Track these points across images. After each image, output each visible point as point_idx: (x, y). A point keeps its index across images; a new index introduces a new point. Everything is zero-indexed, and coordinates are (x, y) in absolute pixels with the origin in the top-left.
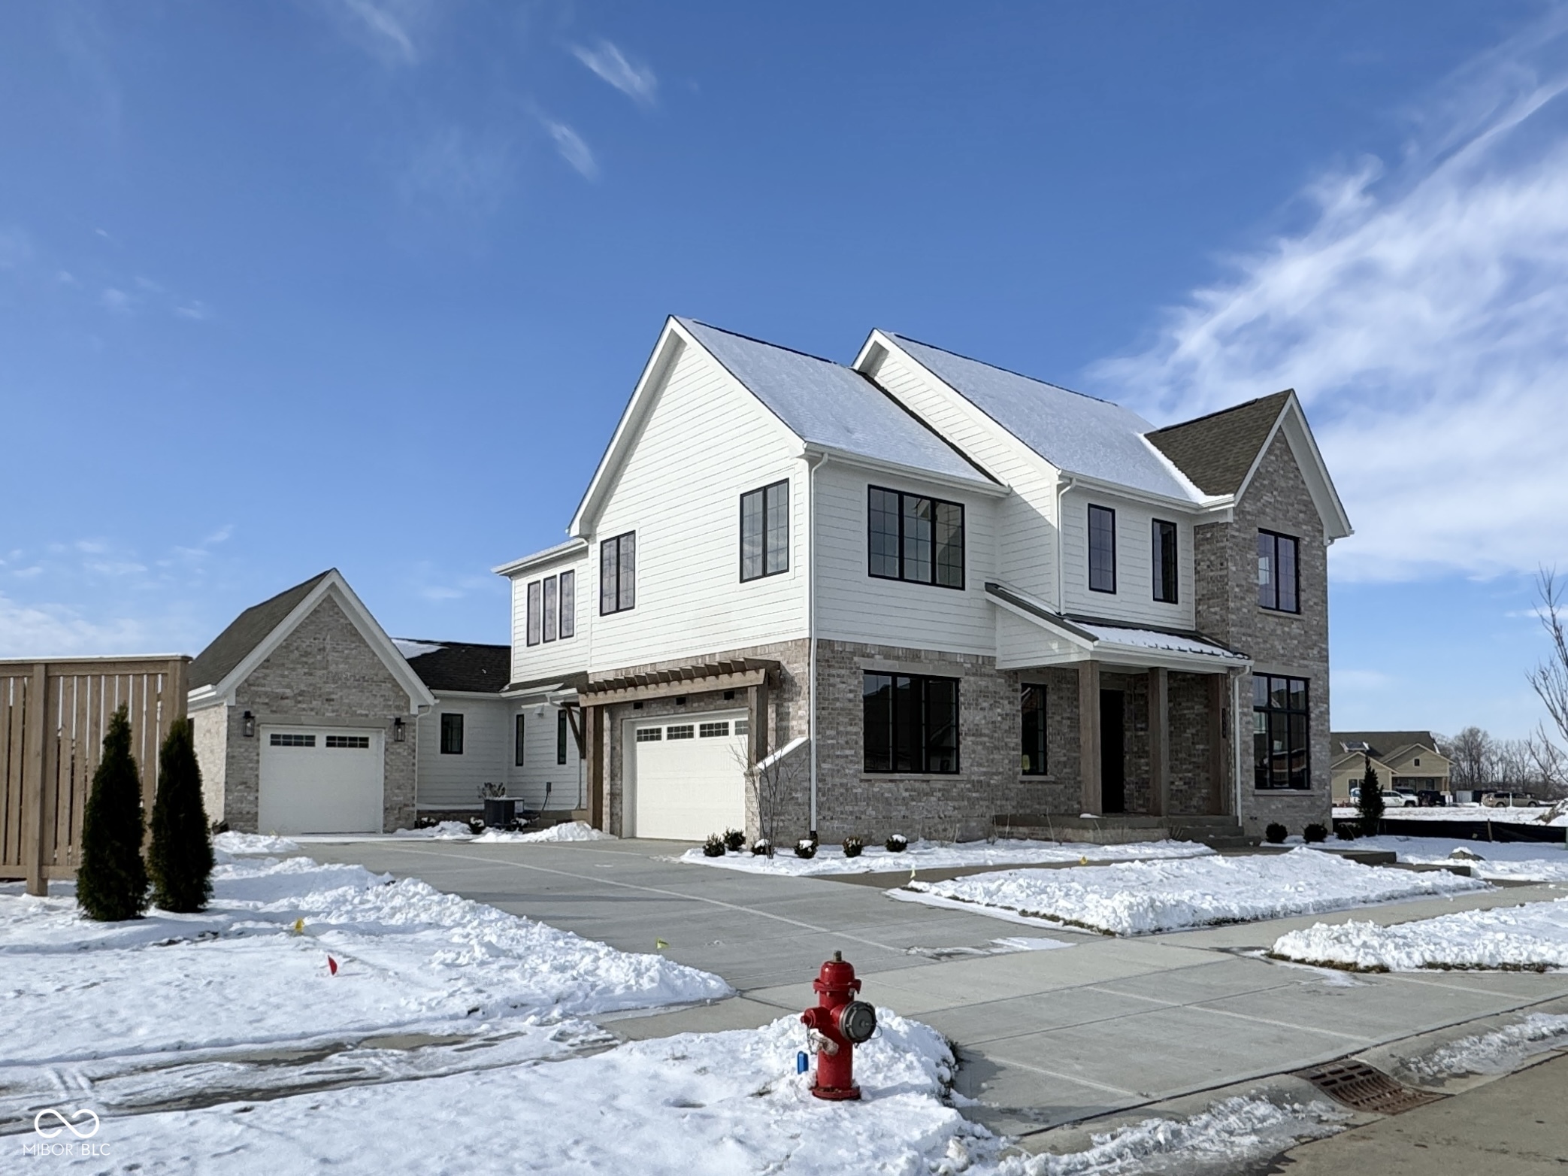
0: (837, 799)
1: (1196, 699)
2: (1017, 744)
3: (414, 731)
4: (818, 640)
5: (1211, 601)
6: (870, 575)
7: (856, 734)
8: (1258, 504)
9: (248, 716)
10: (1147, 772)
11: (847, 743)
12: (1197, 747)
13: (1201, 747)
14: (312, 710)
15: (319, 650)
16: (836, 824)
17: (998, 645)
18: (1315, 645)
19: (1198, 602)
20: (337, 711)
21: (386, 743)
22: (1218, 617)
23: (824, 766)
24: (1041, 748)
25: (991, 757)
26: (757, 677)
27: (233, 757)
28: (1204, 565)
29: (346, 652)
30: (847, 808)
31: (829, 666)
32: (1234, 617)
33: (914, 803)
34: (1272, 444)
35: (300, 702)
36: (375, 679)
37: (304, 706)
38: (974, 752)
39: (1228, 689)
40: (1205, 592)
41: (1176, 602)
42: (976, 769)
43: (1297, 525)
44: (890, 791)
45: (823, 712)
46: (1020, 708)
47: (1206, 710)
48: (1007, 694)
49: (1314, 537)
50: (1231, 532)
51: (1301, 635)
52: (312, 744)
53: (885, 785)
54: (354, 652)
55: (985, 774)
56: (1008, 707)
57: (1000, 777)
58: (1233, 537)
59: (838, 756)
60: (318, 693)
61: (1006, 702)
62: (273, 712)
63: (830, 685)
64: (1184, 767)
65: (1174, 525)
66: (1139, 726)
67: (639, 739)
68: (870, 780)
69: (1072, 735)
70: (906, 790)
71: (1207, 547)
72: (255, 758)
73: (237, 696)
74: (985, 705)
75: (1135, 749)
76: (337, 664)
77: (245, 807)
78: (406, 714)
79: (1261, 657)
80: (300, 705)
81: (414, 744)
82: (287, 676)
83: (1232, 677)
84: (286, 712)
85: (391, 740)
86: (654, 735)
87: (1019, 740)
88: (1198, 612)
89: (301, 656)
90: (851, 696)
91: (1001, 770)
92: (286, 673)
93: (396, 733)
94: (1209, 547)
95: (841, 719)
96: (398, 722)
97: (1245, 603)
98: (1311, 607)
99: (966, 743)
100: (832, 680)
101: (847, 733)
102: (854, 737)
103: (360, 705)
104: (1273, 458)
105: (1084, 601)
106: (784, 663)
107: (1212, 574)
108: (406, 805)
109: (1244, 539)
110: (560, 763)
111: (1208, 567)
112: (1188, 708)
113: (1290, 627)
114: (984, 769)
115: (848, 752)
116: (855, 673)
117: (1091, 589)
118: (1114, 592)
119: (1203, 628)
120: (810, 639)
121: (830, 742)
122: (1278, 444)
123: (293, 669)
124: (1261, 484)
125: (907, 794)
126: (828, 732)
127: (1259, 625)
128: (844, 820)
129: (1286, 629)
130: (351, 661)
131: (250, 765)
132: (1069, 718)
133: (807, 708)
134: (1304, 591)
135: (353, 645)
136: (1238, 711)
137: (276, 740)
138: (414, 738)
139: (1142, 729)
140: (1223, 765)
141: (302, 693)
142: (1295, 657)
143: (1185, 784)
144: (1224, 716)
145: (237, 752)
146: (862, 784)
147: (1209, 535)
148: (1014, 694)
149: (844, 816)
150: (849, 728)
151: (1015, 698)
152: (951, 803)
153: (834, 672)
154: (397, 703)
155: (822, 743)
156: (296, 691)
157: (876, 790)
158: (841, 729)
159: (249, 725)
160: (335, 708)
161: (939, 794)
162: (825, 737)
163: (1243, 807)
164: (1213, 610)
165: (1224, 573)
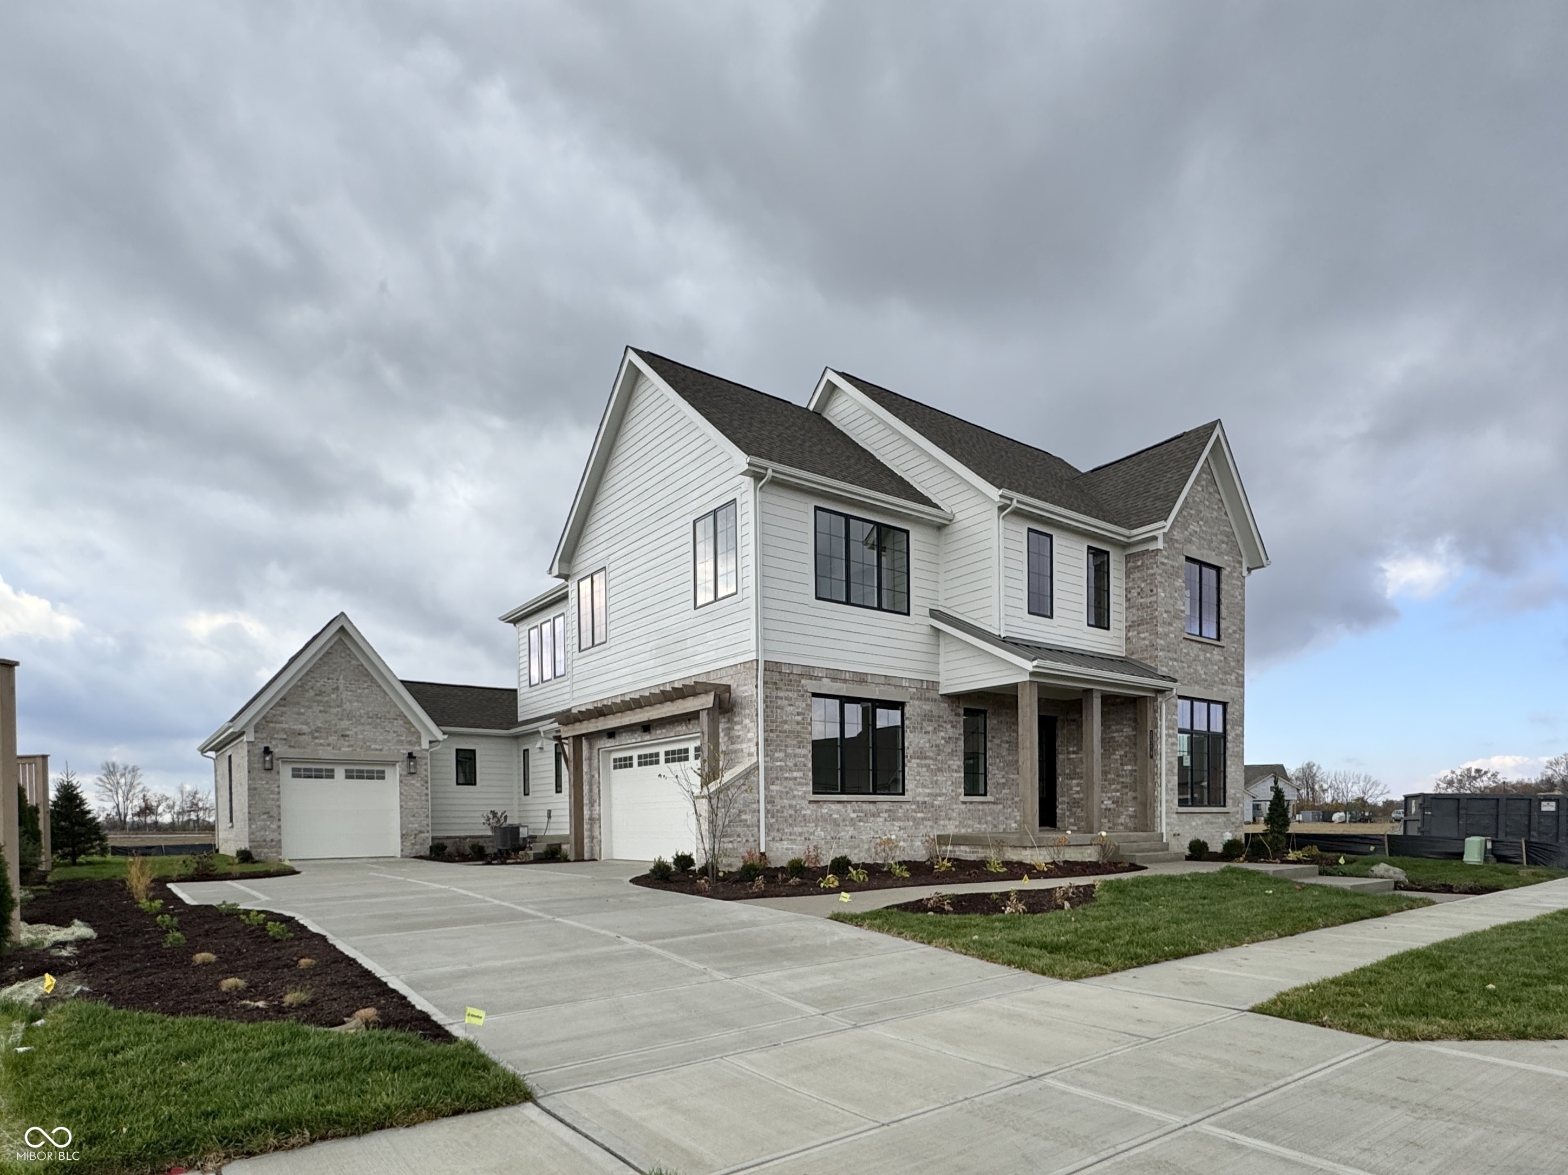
0: (786, 821)
1: (1125, 722)
2: (959, 766)
3: (426, 764)
4: (765, 661)
5: (1141, 627)
6: (817, 598)
7: (804, 756)
8: (1186, 533)
9: (267, 751)
10: (1078, 792)
11: (795, 765)
12: (1125, 768)
13: (1129, 767)
14: (329, 745)
15: (334, 689)
16: (785, 844)
17: (941, 672)
18: (1233, 671)
19: (1129, 628)
20: (352, 746)
21: (401, 775)
22: (1147, 642)
23: (772, 787)
24: (982, 770)
25: (935, 778)
26: (707, 701)
27: (255, 789)
28: (1134, 593)
29: (359, 691)
30: (796, 829)
31: (777, 689)
32: (1162, 642)
33: (862, 824)
34: (1199, 475)
35: (316, 738)
36: (388, 716)
37: (322, 741)
38: (919, 774)
39: (1155, 711)
40: (1135, 619)
41: (1108, 628)
42: (920, 790)
43: (1220, 554)
44: (838, 812)
45: (771, 735)
46: (962, 731)
47: (1134, 733)
48: (951, 718)
49: (1234, 567)
50: (1160, 559)
51: (1221, 661)
52: (332, 777)
53: (833, 807)
54: (366, 691)
55: (929, 795)
56: (950, 730)
57: (943, 798)
58: (1163, 564)
59: (786, 778)
60: (333, 729)
61: (949, 726)
62: (290, 746)
63: (777, 708)
64: (1113, 787)
65: (1108, 553)
66: (1071, 749)
67: (615, 768)
68: (818, 802)
69: (1010, 758)
70: (854, 811)
71: (1137, 575)
72: (276, 790)
73: (255, 732)
74: (930, 729)
75: (1067, 771)
76: (351, 702)
77: (269, 835)
78: (417, 748)
79: (1186, 682)
80: (317, 741)
81: (427, 776)
82: (303, 714)
83: (1159, 700)
84: (304, 747)
85: (405, 773)
86: (625, 763)
87: (961, 763)
88: (1128, 639)
89: (316, 695)
90: (799, 718)
91: (944, 791)
92: (302, 710)
93: (409, 766)
94: (1139, 575)
95: (789, 741)
96: (411, 756)
97: (1172, 629)
98: (1231, 634)
99: (912, 767)
100: (779, 702)
101: (795, 756)
102: (803, 759)
103: (375, 741)
104: (1200, 488)
105: (1024, 625)
106: (734, 686)
107: (1142, 600)
108: (421, 832)
109: (1173, 567)
110: (557, 792)
111: (1139, 594)
112: (1117, 731)
113: (1211, 653)
114: (927, 791)
115: (795, 774)
116: (803, 696)
117: (1030, 613)
118: (1051, 617)
119: (1133, 654)
120: (757, 661)
121: (778, 764)
122: (1204, 476)
123: (309, 707)
124: (1189, 513)
125: (853, 815)
126: (777, 755)
127: (1185, 651)
128: (793, 841)
129: (1208, 655)
130: (364, 700)
131: (272, 796)
132: (1007, 742)
133: (755, 730)
134: (1224, 619)
135: (365, 685)
136: (1164, 732)
137: (296, 774)
138: (426, 770)
139: (1074, 753)
140: (1150, 784)
141: (318, 730)
142: (1215, 682)
143: (1113, 802)
144: (1151, 738)
145: (258, 784)
146: (811, 806)
147: (1139, 563)
148: (956, 718)
149: (793, 837)
150: (798, 751)
151: (958, 722)
152: (896, 824)
153: (781, 694)
154: (409, 739)
155: (770, 764)
156: (313, 728)
157: (825, 811)
158: (789, 751)
159: (268, 758)
160: (352, 743)
161: (886, 815)
162: (773, 759)
163: (1167, 824)
164: (1142, 635)
165: (1154, 598)
